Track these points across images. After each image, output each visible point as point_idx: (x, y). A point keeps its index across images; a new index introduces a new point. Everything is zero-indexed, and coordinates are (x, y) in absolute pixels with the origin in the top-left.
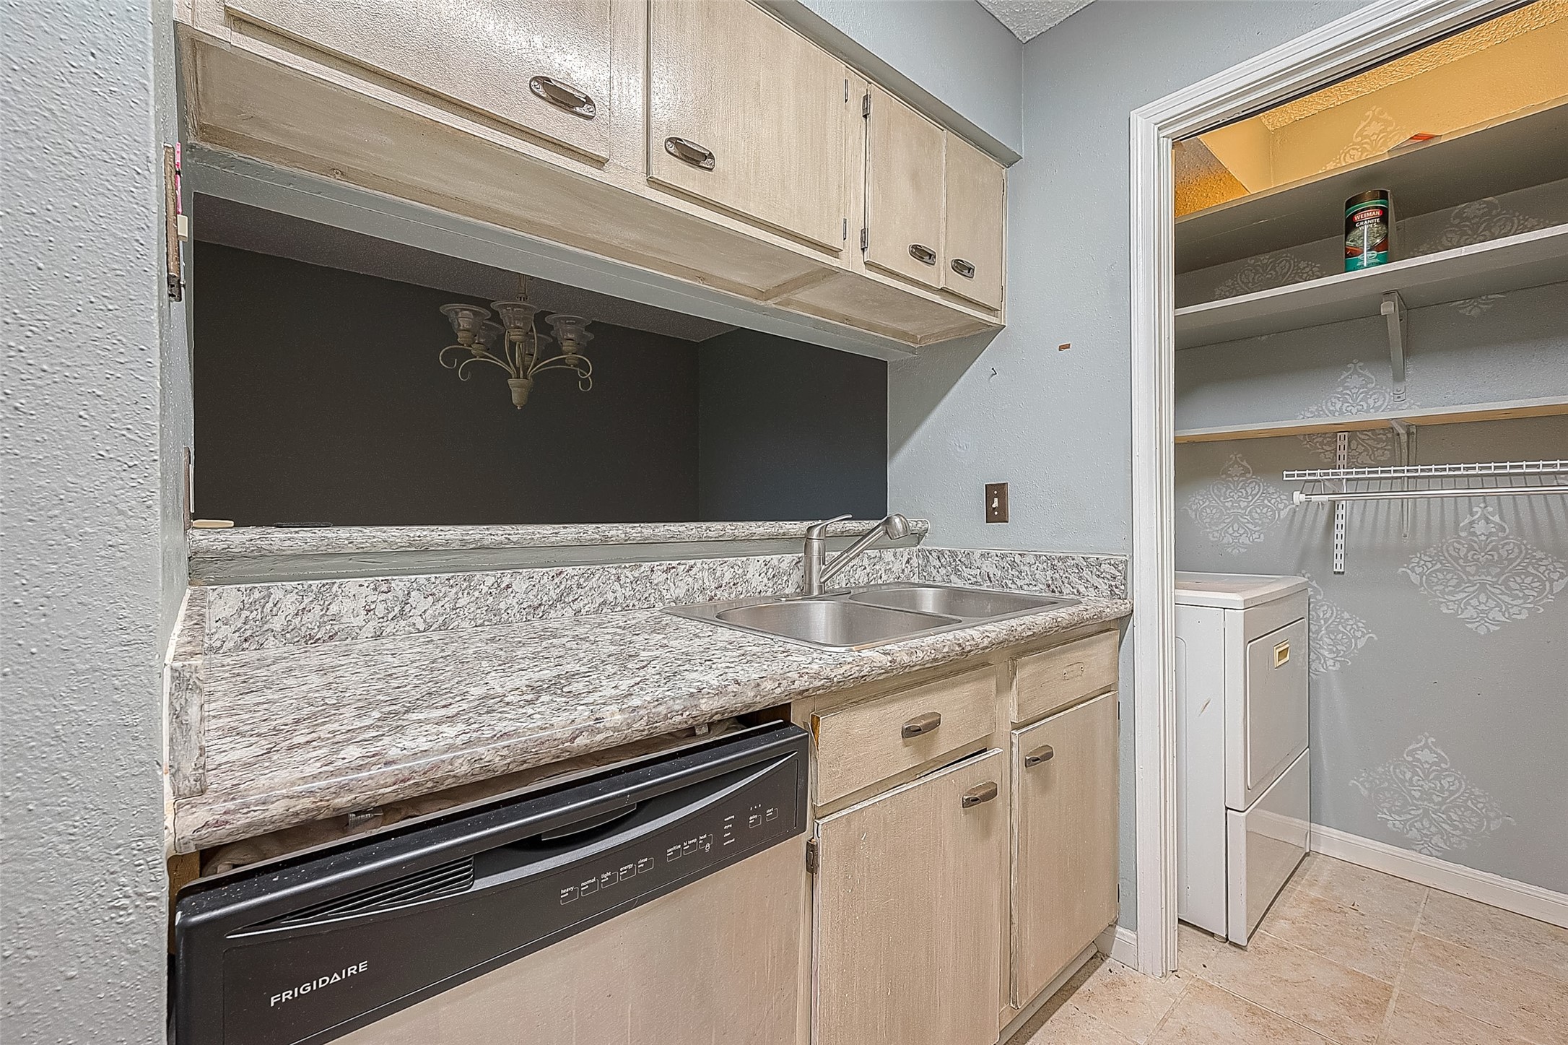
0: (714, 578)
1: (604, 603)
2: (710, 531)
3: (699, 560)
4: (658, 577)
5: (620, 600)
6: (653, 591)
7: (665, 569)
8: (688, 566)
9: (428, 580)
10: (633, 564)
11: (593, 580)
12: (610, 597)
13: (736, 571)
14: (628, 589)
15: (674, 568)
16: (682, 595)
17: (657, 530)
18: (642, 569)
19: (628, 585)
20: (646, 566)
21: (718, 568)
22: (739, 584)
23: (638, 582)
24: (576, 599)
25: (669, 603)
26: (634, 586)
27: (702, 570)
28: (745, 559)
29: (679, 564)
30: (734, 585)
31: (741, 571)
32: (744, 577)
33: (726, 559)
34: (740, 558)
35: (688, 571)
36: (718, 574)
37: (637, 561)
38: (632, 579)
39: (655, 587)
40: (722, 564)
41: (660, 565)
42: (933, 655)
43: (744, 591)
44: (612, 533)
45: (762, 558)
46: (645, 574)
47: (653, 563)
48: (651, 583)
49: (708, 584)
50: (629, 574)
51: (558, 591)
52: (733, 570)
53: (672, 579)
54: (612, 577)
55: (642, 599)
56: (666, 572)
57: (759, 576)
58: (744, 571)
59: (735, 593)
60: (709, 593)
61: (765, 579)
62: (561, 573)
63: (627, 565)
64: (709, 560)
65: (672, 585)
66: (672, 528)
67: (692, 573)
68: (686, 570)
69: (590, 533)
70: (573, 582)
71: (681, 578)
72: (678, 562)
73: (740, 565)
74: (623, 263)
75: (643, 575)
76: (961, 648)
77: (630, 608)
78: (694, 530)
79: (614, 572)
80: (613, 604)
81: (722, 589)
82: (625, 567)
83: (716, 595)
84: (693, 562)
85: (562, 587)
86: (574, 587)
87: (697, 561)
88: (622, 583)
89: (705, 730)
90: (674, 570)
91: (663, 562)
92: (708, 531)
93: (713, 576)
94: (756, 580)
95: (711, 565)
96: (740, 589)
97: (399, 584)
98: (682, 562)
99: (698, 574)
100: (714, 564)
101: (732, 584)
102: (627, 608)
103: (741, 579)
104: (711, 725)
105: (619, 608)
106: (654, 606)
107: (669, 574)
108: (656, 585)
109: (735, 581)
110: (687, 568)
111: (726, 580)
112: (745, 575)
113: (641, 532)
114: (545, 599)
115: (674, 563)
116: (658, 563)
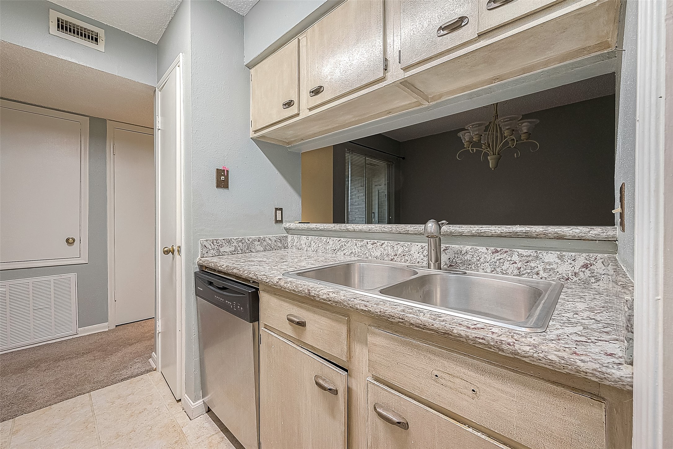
0: (393, 251)
1: (352, 253)
2: (385, 228)
3: (386, 241)
4: (370, 246)
5: (357, 252)
6: (368, 251)
7: (372, 243)
8: (381, 243)
9: (314, 238)
10: (361, 240)
11: (349, 244)
12: (354, 251)
13: (405, 249)
14: (359, 249)
15: (375, 243)
16: (379, 256)
17: (363, 227)
18: (364, 242)
19: (359, 247)
20: (365, 241)
21: (395, 246)
22: (406, 256)
23: (363, 247)
24: (344, 250)
25: (374, 258)
26: (361, 248)
27: (387, 246)
28: (409, 243)
29: (378, 242)
30: (403, 255)
31: (407, 249)
32: (409, 252)
33: (399, 242)
34: (407, 243)
35: (381, 245)
36: (395, 249)
37: (362, 239)
38: (361, 245)
39: (369, 250)
40: (397, 244)
41: (370, 241)
42: (293, 288)
43: (409, 260)
44: (349, 227)
45: (420, 244)
46: (365, 244)
47: (368, 240)
48: (367, 248)
49: (390, 253)
50: (359, 243)
51: (340, 246)
52: (403, 248)
53: (375, 248)
54: (354, 244)
55: (364, 254)
56: (372, 244)
57: (418, 253)
58: (409, 250)
59: (404, 259)
60: (391, 257)
61: (422, 256)
62: (340, 240)
63: (359, 240)
64: (390, 242)
65: (375, 250)
66: (369, 226)
67: (383, 246)
68: (380, 245)
69: (343, 227)
70: (343, 244)
71: (378, 248)
72: (377, 241)
73: (407, 246)
74: (359, 125)
75: (364, 244)
76: (308, 292)
77: (360, 256)
78: (378, 227)
79: (355, 242)
80: (354, 254)
81: (397, 256)
82: (358, 241)
83: (394, 259)
84: (383, 242)
85: (341, 245)
86: (344, 245)
87: (385, 241)
88: (357, 246)
89: (252, 282)
90: (376, 244)
91: (372, 240)
92: (384, 228)
93: (393, 249)
94: (416, 255)
95: (392, 244)
96: (406, 258)
97: (310, 238)
98: (379, 241)
99: (386, 247)
100: (393, 244)
101: (402, 255)
102: (359, 256)
103: (407, 253)
104: (254, 282)
105: (356, 256)
106: (368, 258)
107: (374, 246)
108: (369, 249)
109: (404, 254)
110: (381, 244)
111: (399, 252)
112: (410, 252)
113: (358, 227)
114: (336, 248)
115: (376, 241)
116: (369, 240)
